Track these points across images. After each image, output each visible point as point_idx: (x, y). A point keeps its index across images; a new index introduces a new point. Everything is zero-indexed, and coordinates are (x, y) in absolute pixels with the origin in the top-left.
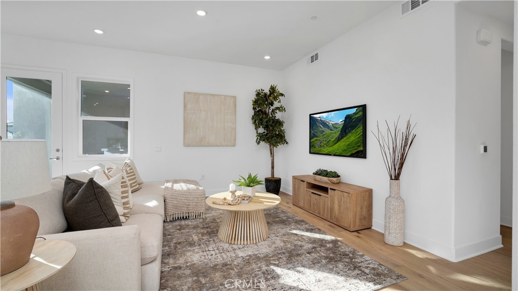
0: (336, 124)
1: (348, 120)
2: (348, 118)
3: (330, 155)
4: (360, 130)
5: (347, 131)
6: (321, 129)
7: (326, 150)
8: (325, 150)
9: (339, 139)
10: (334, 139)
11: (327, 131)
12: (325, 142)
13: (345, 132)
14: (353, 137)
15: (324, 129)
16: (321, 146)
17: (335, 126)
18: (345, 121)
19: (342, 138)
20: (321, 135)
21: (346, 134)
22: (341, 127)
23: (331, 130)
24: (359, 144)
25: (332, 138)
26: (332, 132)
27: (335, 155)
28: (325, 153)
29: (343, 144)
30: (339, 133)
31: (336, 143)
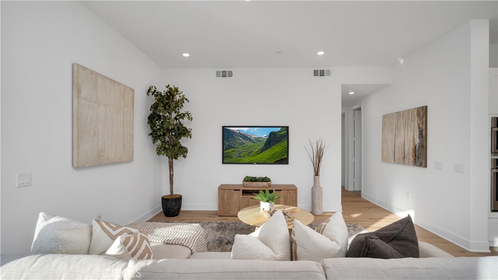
0: (260, 138)
1: (272, 136)
2: (272, 134)
3: (253, 164)
4: (284, 143)
5: (272, 144)
6: (240, 142)
7: (247, 160)
8: (245, 159)
9: (262, 150)
10: (257, 150)
11: (249, 143)
12: (245, 153)
13: (270, 144)
14: (277, 149)
15: (244, 141)
16: (240, 156)
17: (258, 140)
18: (269, 136)
19: (266, 149)
20: (241, 147)
21: (271, 146)
22: (265, 141)
23: (254, 142)
24: (283, 154)
25: (255, 149)
26: (255, 144)
27: (257, 163)
28: (246, 162)
29: (267, 154)
30: (263, 145)
31: (259, 154)
